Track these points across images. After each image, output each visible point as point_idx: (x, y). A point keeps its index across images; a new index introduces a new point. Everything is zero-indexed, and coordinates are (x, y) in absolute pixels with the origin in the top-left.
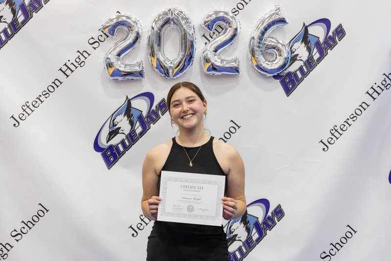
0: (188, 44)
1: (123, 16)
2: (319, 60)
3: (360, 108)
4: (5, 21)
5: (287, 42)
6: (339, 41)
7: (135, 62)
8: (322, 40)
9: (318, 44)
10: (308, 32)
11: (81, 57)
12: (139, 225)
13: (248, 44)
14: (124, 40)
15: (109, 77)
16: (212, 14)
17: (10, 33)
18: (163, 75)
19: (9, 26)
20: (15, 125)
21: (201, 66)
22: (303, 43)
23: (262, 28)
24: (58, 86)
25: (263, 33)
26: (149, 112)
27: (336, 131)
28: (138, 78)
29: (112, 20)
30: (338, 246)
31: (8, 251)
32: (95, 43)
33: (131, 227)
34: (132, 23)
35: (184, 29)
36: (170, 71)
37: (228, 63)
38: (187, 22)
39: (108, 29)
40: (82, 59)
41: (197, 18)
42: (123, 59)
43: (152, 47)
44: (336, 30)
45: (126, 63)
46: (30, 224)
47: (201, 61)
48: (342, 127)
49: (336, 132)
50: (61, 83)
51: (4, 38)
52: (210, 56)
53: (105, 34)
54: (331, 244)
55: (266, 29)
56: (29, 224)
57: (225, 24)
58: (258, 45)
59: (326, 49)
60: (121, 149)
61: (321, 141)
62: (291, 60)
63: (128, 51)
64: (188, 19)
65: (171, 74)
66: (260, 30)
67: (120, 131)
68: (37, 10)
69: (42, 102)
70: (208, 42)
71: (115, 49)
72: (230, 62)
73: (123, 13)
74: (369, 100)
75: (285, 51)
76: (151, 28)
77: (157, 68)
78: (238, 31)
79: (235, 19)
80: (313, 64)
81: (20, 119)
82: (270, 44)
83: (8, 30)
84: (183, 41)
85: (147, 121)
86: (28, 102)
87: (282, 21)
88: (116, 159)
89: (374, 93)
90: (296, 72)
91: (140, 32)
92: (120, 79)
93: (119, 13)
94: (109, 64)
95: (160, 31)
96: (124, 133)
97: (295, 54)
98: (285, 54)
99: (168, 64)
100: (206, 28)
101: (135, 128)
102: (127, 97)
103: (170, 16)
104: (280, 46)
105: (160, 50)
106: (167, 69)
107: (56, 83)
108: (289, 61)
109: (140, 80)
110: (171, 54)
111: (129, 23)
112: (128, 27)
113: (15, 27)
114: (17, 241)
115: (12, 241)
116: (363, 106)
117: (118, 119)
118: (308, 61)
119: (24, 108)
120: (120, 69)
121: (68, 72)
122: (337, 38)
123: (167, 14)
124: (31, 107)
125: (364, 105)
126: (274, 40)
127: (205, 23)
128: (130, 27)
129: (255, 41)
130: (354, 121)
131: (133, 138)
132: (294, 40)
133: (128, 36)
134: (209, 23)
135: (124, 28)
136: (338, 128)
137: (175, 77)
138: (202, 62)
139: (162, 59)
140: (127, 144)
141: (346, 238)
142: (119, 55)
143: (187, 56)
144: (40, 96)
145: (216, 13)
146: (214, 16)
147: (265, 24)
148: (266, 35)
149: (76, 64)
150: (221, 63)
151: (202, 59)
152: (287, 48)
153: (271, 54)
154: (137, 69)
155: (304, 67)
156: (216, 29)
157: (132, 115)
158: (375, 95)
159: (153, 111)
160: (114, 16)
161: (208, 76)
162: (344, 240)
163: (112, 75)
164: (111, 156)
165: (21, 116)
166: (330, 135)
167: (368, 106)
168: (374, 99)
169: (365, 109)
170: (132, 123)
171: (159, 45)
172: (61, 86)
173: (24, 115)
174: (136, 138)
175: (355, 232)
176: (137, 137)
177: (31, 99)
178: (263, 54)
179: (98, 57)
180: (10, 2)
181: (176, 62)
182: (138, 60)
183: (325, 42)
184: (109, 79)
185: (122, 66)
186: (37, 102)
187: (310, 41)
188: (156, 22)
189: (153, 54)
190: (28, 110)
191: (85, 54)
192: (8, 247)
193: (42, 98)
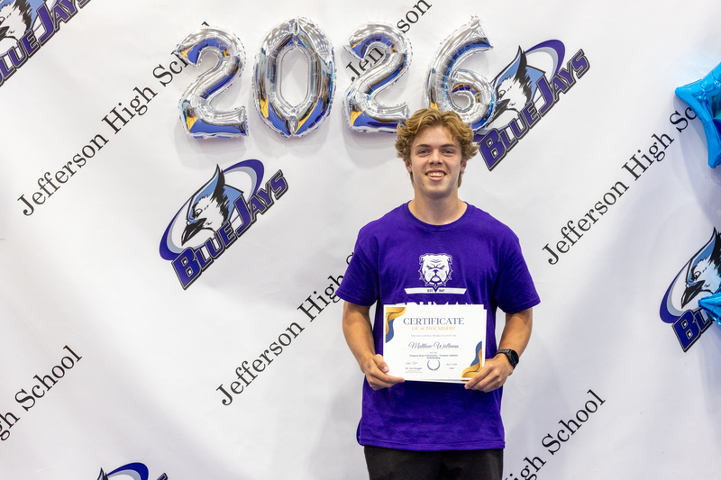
0: (323, 79)
1: (213, 30)
2: (545, 110)
3: (613, 192)
4: (12, 35)
5: (490, 79)
6: (579, 78)
7: (232, 108)
8: (549, 76)
9: (542, 83)
10: (526, 62)
11: (141, 98)
12: (235, 386)
13: (425, 81)
14: (214, 70)
15: (188, 133)
16: (365, 30)
17: (20, 55)
18: (279, 131)
19: (19, 43)
20: (25, 212)
21: (344, 117)
22: (518, 81)
23: (449, 53)
24: (100, 148)
25: (450, 64)
26: (254, 194)
27: (572, 230)
28: (237, 135)
29: (194, 37)
30: (572, 426)
31: (11, 426)
32: (164, 74)
33: (220, 388)
34: (229, 43)
35: (316, 55)
36: (292, 125)
37: (390, 112)
38: (321, 41)
39: (187, 51)
40: (143, 101)
41: (339, 34)
42: (213, 103)
43: (261, 84)
44: (574, 59)
45: (218, 108)
46: (49, 380)
47: (343, 108)
48: (582, 223)
49: (572, 232)
50: (106, 142)
51: (9, 64)
52: (360, 99)
53: (182, 60)
54: (561, 421)
55: (455, 57)
56: (47, 381)
57: (386, 47)
58: (441, 82)
59: (556, 91)
60: (207, 255)
61: (546, 247)
62: (497, 109)
63: (220, 90)
64: (322, 37)
65: (292, 129)
66: (445, 57)
67: (205, 225)
68: (66, 18)
69: (73, 173)
70: (356, 76)
71: (198, 85)
72: (394, 111)
73: (212, 26)
74: (627, 178)
75: (486, 94)
76: (260, 51)
77: (269, 119)
78: (408, 59)
79: (403, 39)
80: (535, 117)
81: (35, 201)
82: (461, 81)
83: (18, 50)
84: (315, 74)
85: (251, 208)
86: (49, 174)
87: (483, 43)
88: (197, 273)
89: (636, 167)
90: (505, 129)
91: (242, 58)
92: (207, 136)
93: (207, 25)
94: (188, 111)
95: (276, 56)
96: (211, 229)
97: (503, 98)
98: (487, 100)
99: (288, 114)
100: (353, 53)
101: (231, 221)
102: (218, 167)
103: (292, 31)
104: (478, 85)
105: (274, 88)
106: (287, 121)
107: (97, 143)
108: (494, 110)
109: (240, 139)
110: (294, 94)
111: (223, 43)
112: (221, 48)
113: (29, 45)
114: (26, 409)
115: (17, 409)
116: (618, 189)
117: (202, 204)
118: (525, 110)
119: (42, 183)
120: (206, 119)
121: (118, 124)
122: (575, 73)
123: (287, 29)
124: (54, 181)
125: (619, 187)
126: (468, 75)
127: (352, 43)
128: (224, 49)
129: (437, 76)
130: (602, 214)
131: (226, 237)
132: (502, 76)
133: (220, 63)
134: (359, 43)
135: (215, 50)
136: (575, 225)
137: (300, 135)
138: (346, 109)
139: (277, 104)
140: (217, 247)
141: (587, 411)
142: (205, 96)
143: (321, 99)
144: (70, 163)
145: (371, 27)
146: (368, 34)
147: (454, 48)
148: (455, 67)
149: (132, 111)
150: (378, 112)
151: (346, 105)
152: (490, 89)
153: (464, 99)
154: (236, 120)
155: (519, 122)
156: (370, 55)
157: (226, 198)
158: (638, 170)
159: (262, 192)
160: (197, 29)
161: (356, 134)
162: (582, 416)
163: (193, 130)
164: (189, 266)
165: (37, 196)
166: (561, 238)
167: (626, 188)
168: (637, 177)
169: (621, 194)
170: (225, 212)
171: (274, 80)
172: (105, 147)
173: (41, 195)
174: (231, 236)
175: (602, 402)
176: (233, 235)
177: (55, 168)
178: (449, 98)
179: (170, 99)
180: (21, 3)
181: (302, 110)
182: (238, 105)
183: (556, 80)
184: (188, 136)
185: (209, 114)
186: (64, 173)
187: (529, 78)
188: (268, 41)
189: (262, 96)
190: (49, 187)
191: (147, 93)
192: (9, 418)
193: (74, 167)
